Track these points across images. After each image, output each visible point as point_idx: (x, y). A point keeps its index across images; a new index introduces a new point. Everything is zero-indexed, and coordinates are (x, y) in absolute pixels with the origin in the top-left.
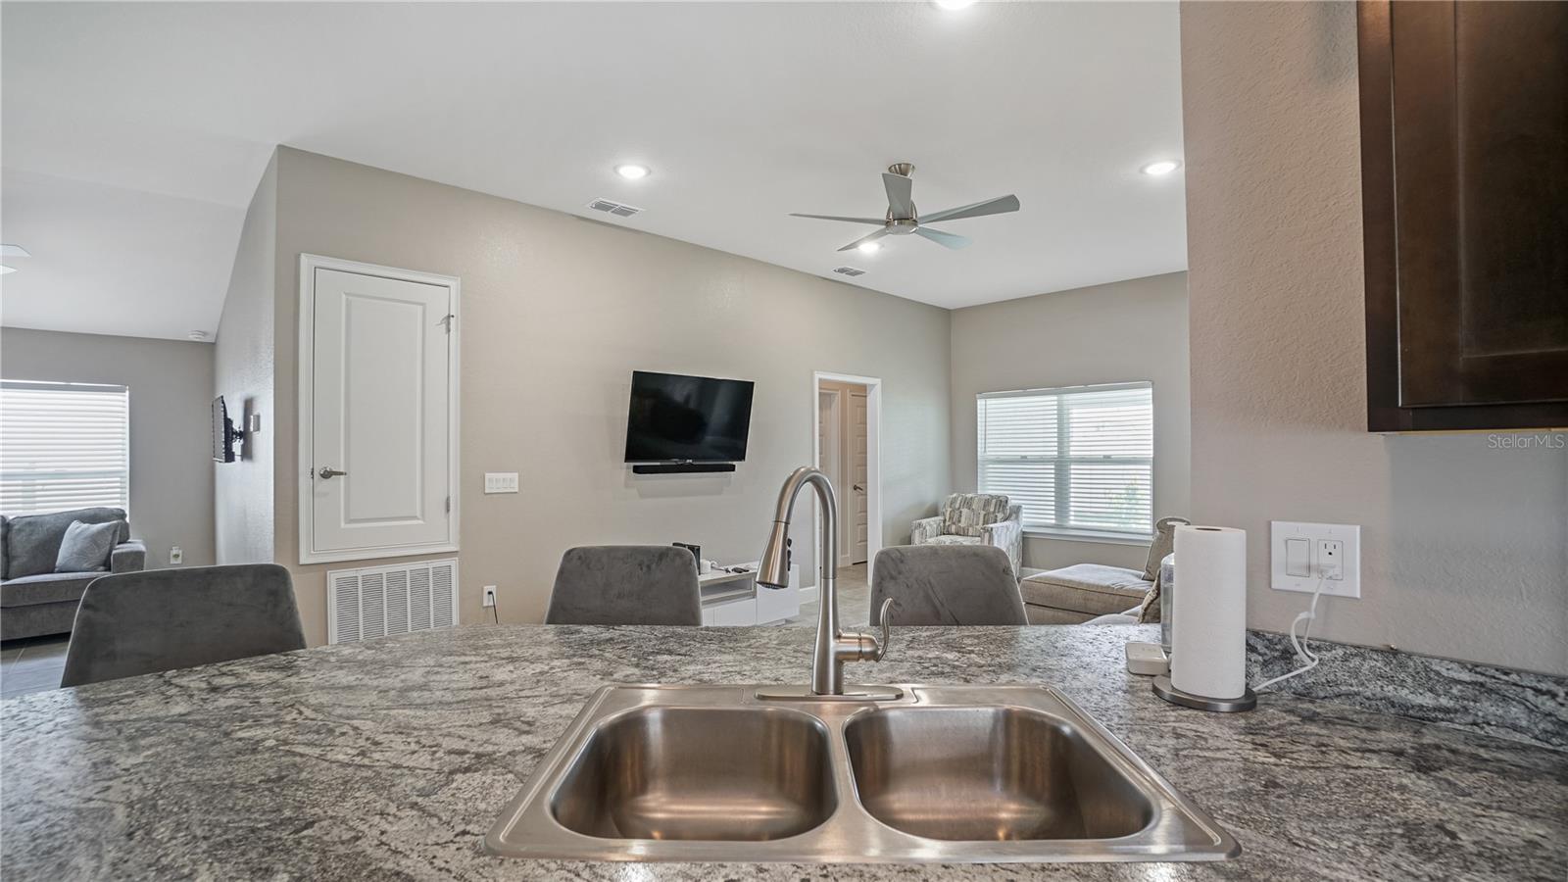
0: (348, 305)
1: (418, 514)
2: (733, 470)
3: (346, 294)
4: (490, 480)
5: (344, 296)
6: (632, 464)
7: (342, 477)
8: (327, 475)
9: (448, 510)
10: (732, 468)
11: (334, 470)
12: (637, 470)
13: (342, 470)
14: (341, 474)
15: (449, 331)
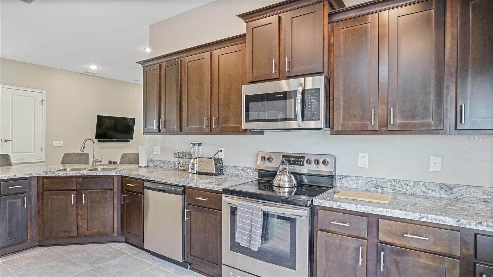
0: (12, 97)
1: (33, 152)
2: (129, 142)
3: (11, 94)
4: (54, 143)
5: (11, 95)
6: (98, 140)
7: (10, 142)
8: (6, 141)
9: (42, 151)
10: (129, 141)
11: (8, 140)
12: (99, 141)
13: (10, 140)
14: (10, 141)
15: (42, 104)
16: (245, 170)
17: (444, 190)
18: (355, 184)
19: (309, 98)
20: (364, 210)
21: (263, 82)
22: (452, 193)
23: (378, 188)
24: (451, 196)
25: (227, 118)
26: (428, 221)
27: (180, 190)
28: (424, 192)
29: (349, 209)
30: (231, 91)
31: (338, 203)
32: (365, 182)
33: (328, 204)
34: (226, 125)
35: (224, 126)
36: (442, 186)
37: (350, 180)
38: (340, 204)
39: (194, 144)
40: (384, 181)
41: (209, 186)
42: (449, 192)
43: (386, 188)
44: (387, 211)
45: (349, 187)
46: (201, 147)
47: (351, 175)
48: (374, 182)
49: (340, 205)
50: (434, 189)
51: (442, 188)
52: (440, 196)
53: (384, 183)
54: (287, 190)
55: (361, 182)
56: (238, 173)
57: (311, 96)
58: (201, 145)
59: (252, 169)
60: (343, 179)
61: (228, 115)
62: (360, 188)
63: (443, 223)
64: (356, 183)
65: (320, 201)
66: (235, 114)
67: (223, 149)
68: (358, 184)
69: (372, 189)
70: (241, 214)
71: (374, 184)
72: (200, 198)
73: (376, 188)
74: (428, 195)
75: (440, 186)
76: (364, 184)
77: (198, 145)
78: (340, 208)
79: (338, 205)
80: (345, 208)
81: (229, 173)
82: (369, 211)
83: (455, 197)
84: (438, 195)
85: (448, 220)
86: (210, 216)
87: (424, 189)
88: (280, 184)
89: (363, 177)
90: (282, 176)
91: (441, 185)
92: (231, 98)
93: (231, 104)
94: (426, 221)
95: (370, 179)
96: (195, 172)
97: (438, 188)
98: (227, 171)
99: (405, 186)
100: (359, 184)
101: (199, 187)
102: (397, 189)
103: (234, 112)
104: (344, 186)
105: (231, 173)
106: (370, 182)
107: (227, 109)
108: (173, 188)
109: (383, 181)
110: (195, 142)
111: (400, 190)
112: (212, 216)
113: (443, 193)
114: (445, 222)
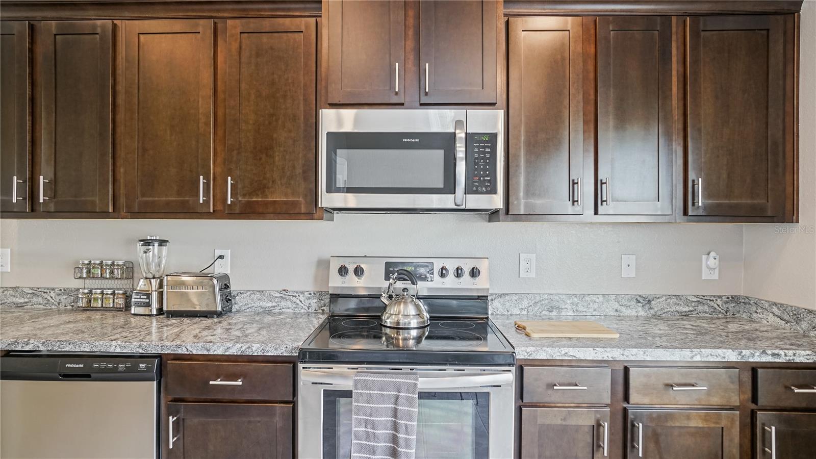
16: (288, 297)
17: (642, 305)
18: (515, 307)
19: (476, 150)
20: (608, 356)
21: (366, 107)
22: (651, 308)
23: (552, 311)
24: (649, 312)
25: (265, 182)
26: (703, 360)
27: (147, 367)
28: (616, 310)
29: (582, 358)
30: (277, 120)
31: (562, 349)
32: (533, 302)
33: (544, 354)
34: (262, 198)
35: (254, 199)
36: (639, 299)
37: (508, 300)
38: (566, 351)
39: (147, 243)
40: (562, 298)
41: (248, 348)
42: (647, 307)
43: (565, 310)
44: (644, 353)
45: (506, 313)
46: (164, 249)
47: (509, 293)
48: (545, 302)
49: (566, 353)
50: (629, 304)
51: (639, 302)
52: (636, 315)
53: (562, 302)
54: (414, 333)
55: (525, 303)
56: (270, 304)
57: (478, 147)
58: (166, 246)
59: (306, 293)
60: (496, 301)
61: (268, 175)
62: (525, 313)
63: (721, 360)
64: (517, 306)
65: (528, 350)
66: (288, 173)
67: (227, 253)
68: (521, 307)
69: (544, 313)
70: (367, 405)
71: (547, 305)
72: (218, 382)
73: (550, 312)
74: (621, 315)
75: (637, 299)
76: (531, 306)
77: (160, 245)
78: (566, 358)
79: (563, 353)
80: (575, 357)
81: (246, 307)
82: (616, 357)
83: (654, 313)
84: (634, 313)
85: (728, 354)
86: (249, 422)
87: (617, 306)
88: (401, 322)
89: (529, 294)
90: (402, 306)
91: (637, 297)
92: (275, 136)
93: (275, 149)
94: (700, 360)
95: (541, 297)
96: (154, 312)
97: (633, 303)
98: (239, 303)
99: (591, 304)
100: (523, 307)
101: (215, 353)
102: (581, 308)
103: (283, 169)
104: (498, 313)
105: (250, 305)
106: (540, 301)
107: (263, 159)
108: (122, 363)
109: (560, 298)
110: (149, 238)
111: (585, 310)
112: (258, 419)
113: (640, 309)
114: (724, 357)
